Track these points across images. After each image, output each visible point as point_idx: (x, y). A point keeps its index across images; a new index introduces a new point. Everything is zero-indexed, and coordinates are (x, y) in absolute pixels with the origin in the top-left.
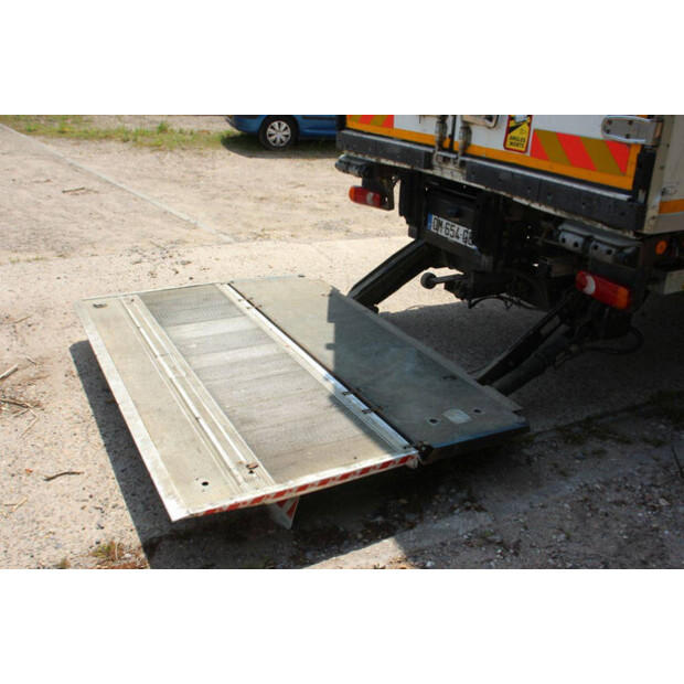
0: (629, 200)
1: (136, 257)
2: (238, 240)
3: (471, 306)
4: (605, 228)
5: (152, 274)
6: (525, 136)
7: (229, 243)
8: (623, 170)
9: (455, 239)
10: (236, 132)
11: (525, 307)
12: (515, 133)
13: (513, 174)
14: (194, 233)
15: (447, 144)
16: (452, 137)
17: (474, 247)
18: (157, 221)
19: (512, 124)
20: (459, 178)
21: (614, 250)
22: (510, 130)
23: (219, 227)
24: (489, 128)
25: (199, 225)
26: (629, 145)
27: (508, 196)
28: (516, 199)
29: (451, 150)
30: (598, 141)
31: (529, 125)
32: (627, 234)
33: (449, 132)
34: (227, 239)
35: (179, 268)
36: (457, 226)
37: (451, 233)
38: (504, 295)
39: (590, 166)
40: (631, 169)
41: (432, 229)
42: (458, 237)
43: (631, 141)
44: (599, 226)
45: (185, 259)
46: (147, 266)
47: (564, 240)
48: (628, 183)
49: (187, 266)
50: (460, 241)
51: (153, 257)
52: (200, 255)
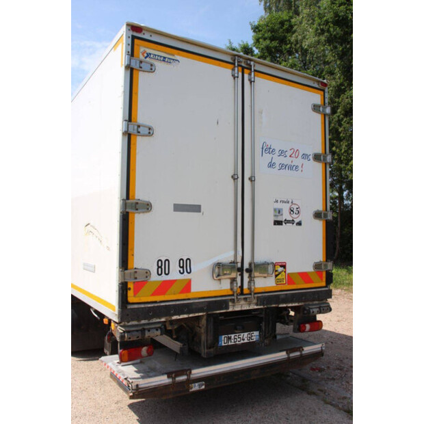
6: (284, 277)
8: (322, 279)
9: (242, 342)
13: (286, 294)
17: (254, 340)
19: (277, 273)
20: (246, 307)
22: (276, 276)
24: (265, 277)
26: (322, 271)
27: (277, 305)
28: (281, 306)
29: (242, 294)
30: (313, 272)
31: (285, 272)
33: (239, 284)
36: (242, 334)
37: (239, 340)
39: (311, 281)
40: (324, 279)
41: (223, 344)
42: (244, 340)
48: (324, 284)
50: (246, 341)
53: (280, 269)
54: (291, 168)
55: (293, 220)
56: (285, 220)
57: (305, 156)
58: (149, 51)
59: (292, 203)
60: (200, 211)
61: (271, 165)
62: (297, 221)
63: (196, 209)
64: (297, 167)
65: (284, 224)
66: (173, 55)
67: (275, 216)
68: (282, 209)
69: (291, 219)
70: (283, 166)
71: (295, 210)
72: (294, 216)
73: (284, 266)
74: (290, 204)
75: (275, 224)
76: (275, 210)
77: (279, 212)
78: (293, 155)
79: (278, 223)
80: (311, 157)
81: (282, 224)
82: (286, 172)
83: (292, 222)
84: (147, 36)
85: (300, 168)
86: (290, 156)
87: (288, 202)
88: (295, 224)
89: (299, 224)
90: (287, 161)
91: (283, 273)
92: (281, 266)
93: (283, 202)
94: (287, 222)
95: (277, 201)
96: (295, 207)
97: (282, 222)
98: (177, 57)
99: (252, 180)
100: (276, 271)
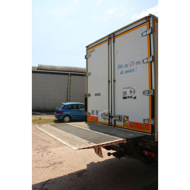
0: (151, 135)
1: (38, 151)
2: (61, 146)
3: (119, 159)
4: (147, 141)
5: (42, 155)
7: (59, 146)
8: (149, 129)
10: (57, 119)
11: (131, 158)
12: (125, 122)
14: (50, 144)
15: (111, 124)
16: (112, 123)
17: (119, 146)
18: (41, 142)
19: (124, 120)
21: (150, 145)
23: (56, 143)
24: (120, 121)
25: (51, 142)
26: (149, 124)
29: (112, 126)
30: (143, 123)
31: (128, 120)
32: (152, 142)
33: (111, 122)
34: (58, 145)
35: (48, 153)
38: (126, 156)
39: (142, 128)
40: (150, 129)
43: (149, 123)
44: (146, 140)
45: (50, 151)
46: (41, 153)
47: (139, 144)
48: (150, 132)
49: (50, 153)
51: (42, 151)
52: (53, 150)
53: (126, 119)
54: (130, 71)
55: (132, 96)
56: (128, 96)
57: (138, 63)
58: (90, 51)
59: (131, 88)
60: (100, 95)
61: (122, 73)
62: (134, 96)
63: (99, 94)
64: (133, 70)
65: (127, 98)
66: (94, 49)
67: (123, 95)
68: (126, 92)
69: (131, 96)
70: (127, 72)
71: (132, 92)
72: (132, 94)
73: (128, 118)
74: (130, 88)
75: (123, 99)
76: (123, 92)
77: (125, 93)
78: (132, 65)
79: (125, 98)
80: (141, 62)
81: (126, 99)
82: (128, 74)
83: (131, 97)
84: (89, 47)
85: (135, 70)
86: (130, 66)
87: (129, 88)
88: (133, 98)
89: (135, 98)
90: (128, 69)
91: (127, 121)
92: (126, 118)
93: (127, 88)
94: (129, 97)
95: (124, 88)
96: (133, 90)
97: (126, 97)
98: (95, 48)
99: (114, 81)
100: (124, 119)
